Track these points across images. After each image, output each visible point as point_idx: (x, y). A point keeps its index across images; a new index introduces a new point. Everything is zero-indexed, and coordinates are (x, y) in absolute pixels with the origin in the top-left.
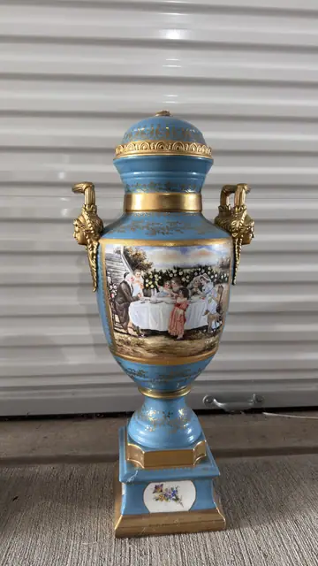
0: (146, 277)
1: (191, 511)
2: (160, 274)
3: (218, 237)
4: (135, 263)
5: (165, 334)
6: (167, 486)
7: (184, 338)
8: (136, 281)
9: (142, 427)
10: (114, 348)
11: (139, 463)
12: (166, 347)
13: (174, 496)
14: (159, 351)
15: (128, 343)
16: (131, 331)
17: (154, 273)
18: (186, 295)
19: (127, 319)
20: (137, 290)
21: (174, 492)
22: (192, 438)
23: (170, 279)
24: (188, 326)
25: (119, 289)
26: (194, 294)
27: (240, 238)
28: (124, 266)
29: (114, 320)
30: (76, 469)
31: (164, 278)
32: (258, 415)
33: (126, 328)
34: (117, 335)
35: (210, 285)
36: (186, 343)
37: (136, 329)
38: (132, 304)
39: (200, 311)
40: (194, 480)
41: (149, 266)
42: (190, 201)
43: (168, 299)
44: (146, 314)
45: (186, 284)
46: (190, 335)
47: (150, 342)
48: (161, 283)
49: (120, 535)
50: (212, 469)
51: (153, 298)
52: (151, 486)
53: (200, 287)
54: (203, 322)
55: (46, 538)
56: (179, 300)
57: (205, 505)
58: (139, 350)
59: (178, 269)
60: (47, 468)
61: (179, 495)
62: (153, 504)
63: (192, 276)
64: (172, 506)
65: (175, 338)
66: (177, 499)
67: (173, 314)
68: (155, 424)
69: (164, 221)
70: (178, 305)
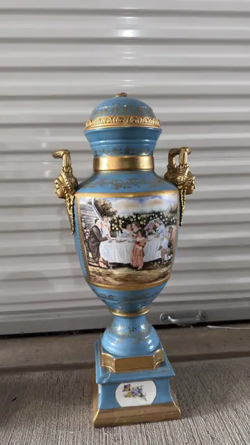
0: (112, 222)
1: (153, 405)
2: (123, 219)
3: (168, 189)
4: (104, 211)
5: (129, 266)
6: (134, 385)
7: (144, 268)
8: (104, 226)
9: (113, 340)
10: (89, 279)
11: (111, 368)
12: (129, 276)
13: (139, 393)
14: (124, 279)
15: (100, 274)
16: (102, 265)
17: (119, 218)
18: (144, 235)
19: (98, 255)
20: (106, 232)
21: (140, 390)
22: (151, 347)
23: (131, 223)
24: (146, 259)
25: (92, 232)
26: (150, 234)
27: (185, 189)
28: (94, 214)
29: (88, 256)
30: (61, 375)
31: (127, 222)
32: (204, 328)
33: (97, 262)
34: (91, 268)
35: (162, 227)
36: (145, 272)
37: (106, 263)
38: (102, 243)
39: (155, 247)
40: (154, 380)
41: (114, 213)
42: (144, 162)
43: (130, 239)
44: (113, 250)
45: (143, 226)
46: (147, 266)
47: (117, 272)
48: (124, 226)
49: (98, 426)
50: (169, 370)
51: (118, 238)
52: (122, 386)
53: (155, 228)
54: (158, 255)
55: (40, 430)
56: (138, 239)
57: (164, 400)
58: (108, 279)
59: (137, 215)
60: (39, 374)
61: (144, 392)
62: (124, 400)
63: (148, 220)
64: (137, 402)
65: (136, 268)
66: (142, 396)
67: (134, 251)
68: (122, 337)
69: (124, 178)
70: (138, 243)
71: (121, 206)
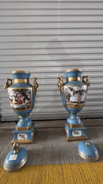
0: (73, 92)
1: (81, 136)
2: (76, 91)
3: (84, 85)
4: (72, 90)
5: (77, 102)
6: (76, 131)
7: (80, 103)
8: (71, 93)
10: (65, 106)
11: (71, 127)
12: (77, 105)
13: (78, 133)
14: (76, 106)
15: (69, 104)
16: (70, 102)
17: (75, 91)
18: (81, 95)
19: (70, 100)
20: (72, 94)
21: (78, 132)
22: (80, 123)
23: (78, 92)
24: (81, 101)
25: (68, 95)
26: (82, 95)
27: (88, 85)
28: (69, 90)
31: (77, 92)
33: (69, 102)
34: (67, 103)
35: (85, 93)
36: (81, 104)
37: (71, 102)
38: (71, 97)
39: (83, 98)
40: (81, 130)
41: (74, 90)
42: (79, 79)
43: (78, 96)
44: (73, 99)
45: (81, 93)
46: (81, 102)
47: (74, 104)
48: (76, 93)
49: (68, 141)
50: (84, 128)
51: (75, 96)
52: (73, 131)
53: (83, 94)
55: (54, 141)
56: (80, 96)
57: (84, 135)
58: (72, 106)
59: (80, 90)
61: (79, 133)
62: (74, 135)
63: (82, 91)
64: (77, 135)
65: (79, 103)
66: (78, 134)
67: (79, 99)
68: (73, 120)
69: (75, 82)
70: (79, 97)
71: (76, 88)
